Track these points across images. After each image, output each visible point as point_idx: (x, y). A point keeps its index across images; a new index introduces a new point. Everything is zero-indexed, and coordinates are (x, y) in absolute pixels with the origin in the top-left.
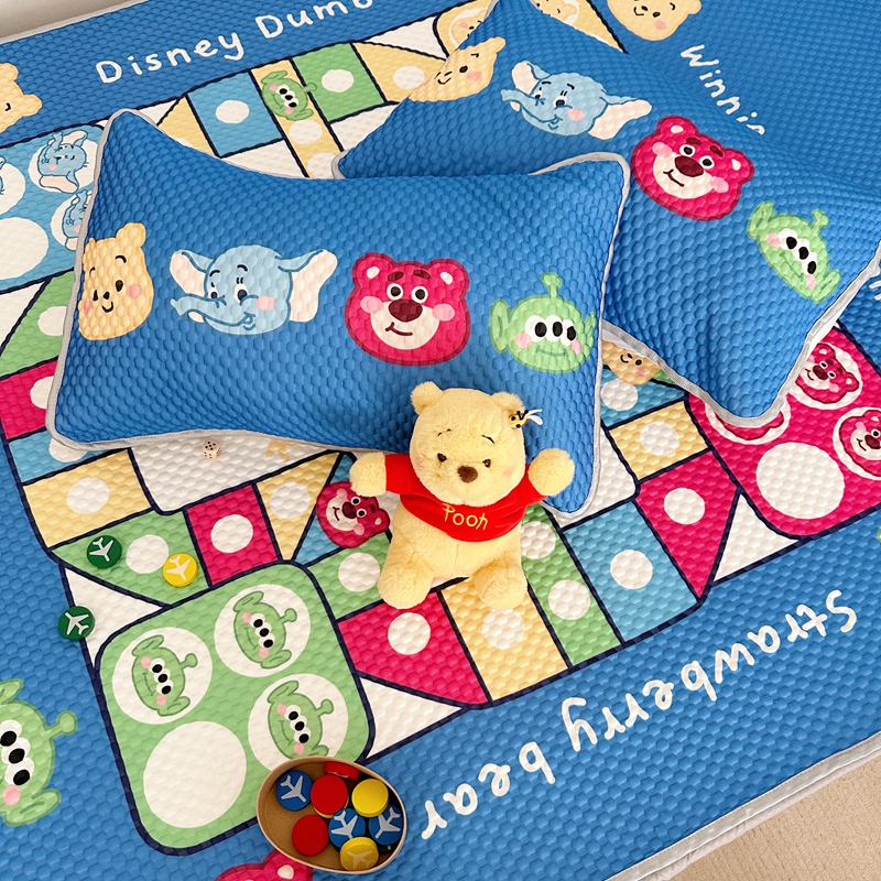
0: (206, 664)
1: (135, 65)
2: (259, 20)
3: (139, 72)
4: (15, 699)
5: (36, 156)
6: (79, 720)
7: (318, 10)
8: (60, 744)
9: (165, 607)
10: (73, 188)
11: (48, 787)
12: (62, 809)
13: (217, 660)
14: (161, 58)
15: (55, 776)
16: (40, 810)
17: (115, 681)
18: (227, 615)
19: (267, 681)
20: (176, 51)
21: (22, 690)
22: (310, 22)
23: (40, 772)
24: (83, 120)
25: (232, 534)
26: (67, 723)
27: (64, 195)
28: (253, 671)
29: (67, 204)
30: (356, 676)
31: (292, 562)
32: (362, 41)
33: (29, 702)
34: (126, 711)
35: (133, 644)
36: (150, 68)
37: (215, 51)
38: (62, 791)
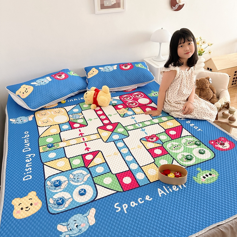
0: (183, 153)
1: (27, 173)
2: (23, 151)
3: (31, 172)
4: (197, 177)
5: (52, 191)
6: (198, 168)
7: (26, 142)
8: (203, 170)
9: (174, 159)
10: (67, 182)
11: (211, 171)
12: (213, 168)
13: (182, 152)
14: (28, 168)
15: (208, 170)
16: (215, 171)
17: (189, 164)
18: (173, 151)
19: (184, 146)
20: (27, 165)
21: (194, 176)
22: (29, 143)
23: (209, 172)
24: (43, 182)
25: (158, 152)
26: (199, 169)
27: (69, 184)
28: (183, 148)
29: (72, 182)
30: (180, 137)
31: (162, 145)
32: (39, 136)
33: (197, 175)
34: (194, 162)
35: (182, 162)
36: (30, 170)
37: (30, 159)
38: (210, 169)
